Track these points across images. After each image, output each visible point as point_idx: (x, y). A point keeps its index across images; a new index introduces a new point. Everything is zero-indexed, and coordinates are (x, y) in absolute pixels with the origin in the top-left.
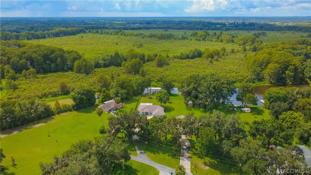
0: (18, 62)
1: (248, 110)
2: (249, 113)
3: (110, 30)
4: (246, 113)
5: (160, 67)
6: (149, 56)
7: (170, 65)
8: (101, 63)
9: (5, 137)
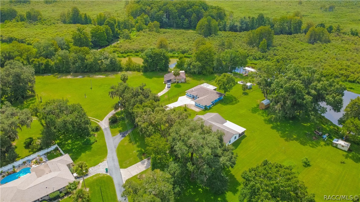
0: (156, 13)
1: (343, 146)
2: (344, 151)
4: (339, 149)
5: (311, 43)
6: (309, 26)
7: (329, 44)
8: (237, 26)
9: (69, 78)
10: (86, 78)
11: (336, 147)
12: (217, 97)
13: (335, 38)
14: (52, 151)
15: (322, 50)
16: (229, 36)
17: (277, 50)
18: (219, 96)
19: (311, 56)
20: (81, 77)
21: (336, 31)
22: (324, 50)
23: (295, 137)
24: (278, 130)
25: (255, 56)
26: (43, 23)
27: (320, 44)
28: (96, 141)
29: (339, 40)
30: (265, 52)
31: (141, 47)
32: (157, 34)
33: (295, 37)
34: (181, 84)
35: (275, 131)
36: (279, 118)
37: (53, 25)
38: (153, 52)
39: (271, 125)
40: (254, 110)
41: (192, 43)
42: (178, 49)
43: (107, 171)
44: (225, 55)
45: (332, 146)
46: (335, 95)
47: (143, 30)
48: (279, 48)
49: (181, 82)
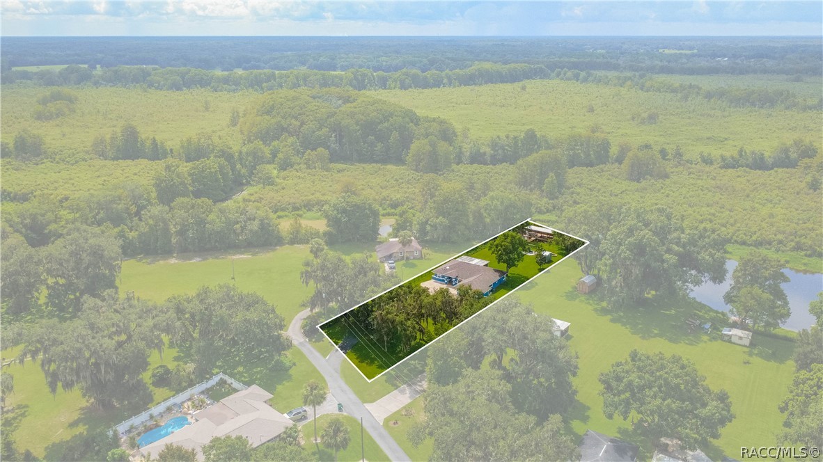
0: (314, 132)
1: (741, 338)
2: (745, 346)
3: (622, 71)
4: (734, 343)
5: (634, 180)
6: (624, 150)
7: (667, 180)
8: (485, 154)
9: (175, 263)
10: (211, 261)
11: (730, 342)
12: (496, 278)
13: (677, 170)
14: (214, 386)
15: (659, 191)
16: (476, 172)
17: (578, 194)
18: (499, 276)
19: (643, 202)
20: (198, 259)
21: (674, 157)
22: (662, 191)
23: (656, 332)
24: (624, 324)
25: (539, 205)
26: (57, 160)
27: (652, 181)
28: (294, 364)
29: (684, 173)
30: (557, 198)
31: (304, 198)
32: (326, 173)
33: (603, 171)
34: (415, 262)
35: (618, 325)
36: (623, 300)
37: (83, 163)
38: (348, 202)
39: (609, 317)
40: (571, 296)
41: (408, 188)
42: (382, 200)
43: (340, 409)
44: (490, 202)
45: (722, 340)
46: (713, 252)
47: (295, 167)
48: (578, 190)
49: (414, 258)
